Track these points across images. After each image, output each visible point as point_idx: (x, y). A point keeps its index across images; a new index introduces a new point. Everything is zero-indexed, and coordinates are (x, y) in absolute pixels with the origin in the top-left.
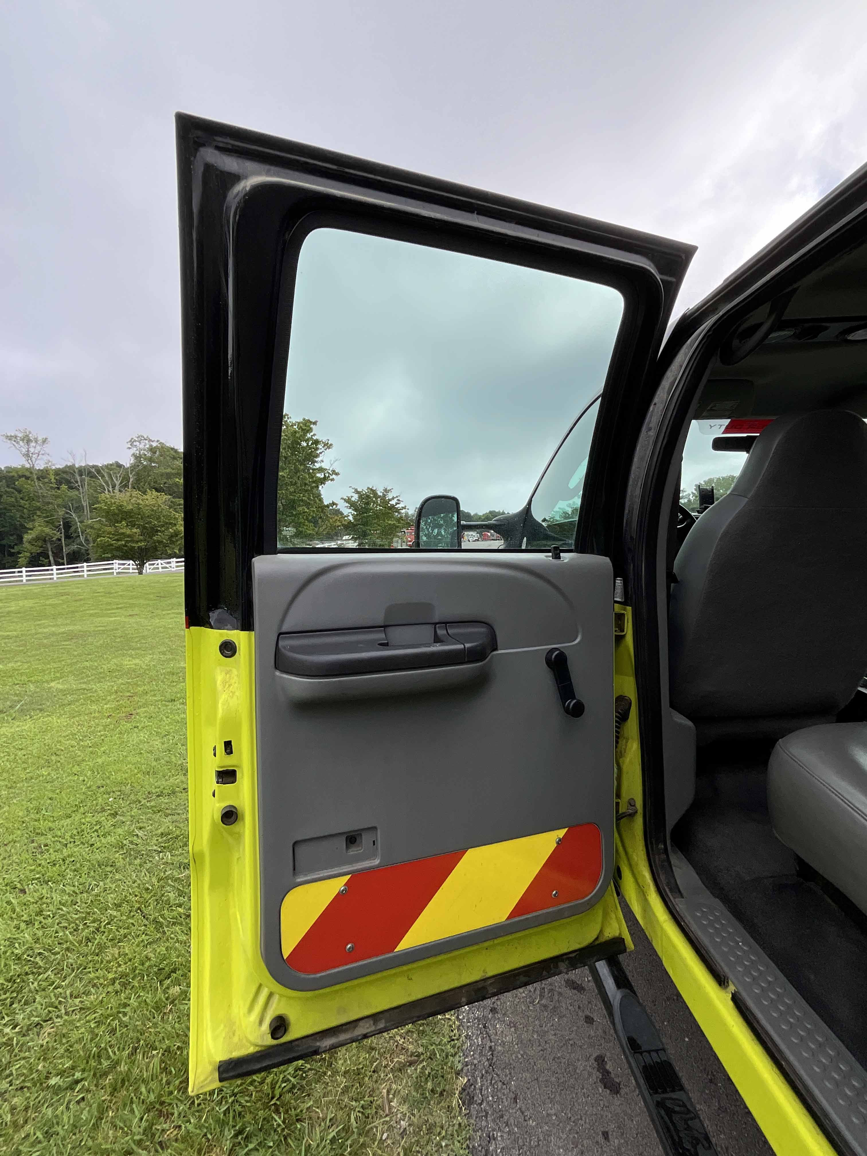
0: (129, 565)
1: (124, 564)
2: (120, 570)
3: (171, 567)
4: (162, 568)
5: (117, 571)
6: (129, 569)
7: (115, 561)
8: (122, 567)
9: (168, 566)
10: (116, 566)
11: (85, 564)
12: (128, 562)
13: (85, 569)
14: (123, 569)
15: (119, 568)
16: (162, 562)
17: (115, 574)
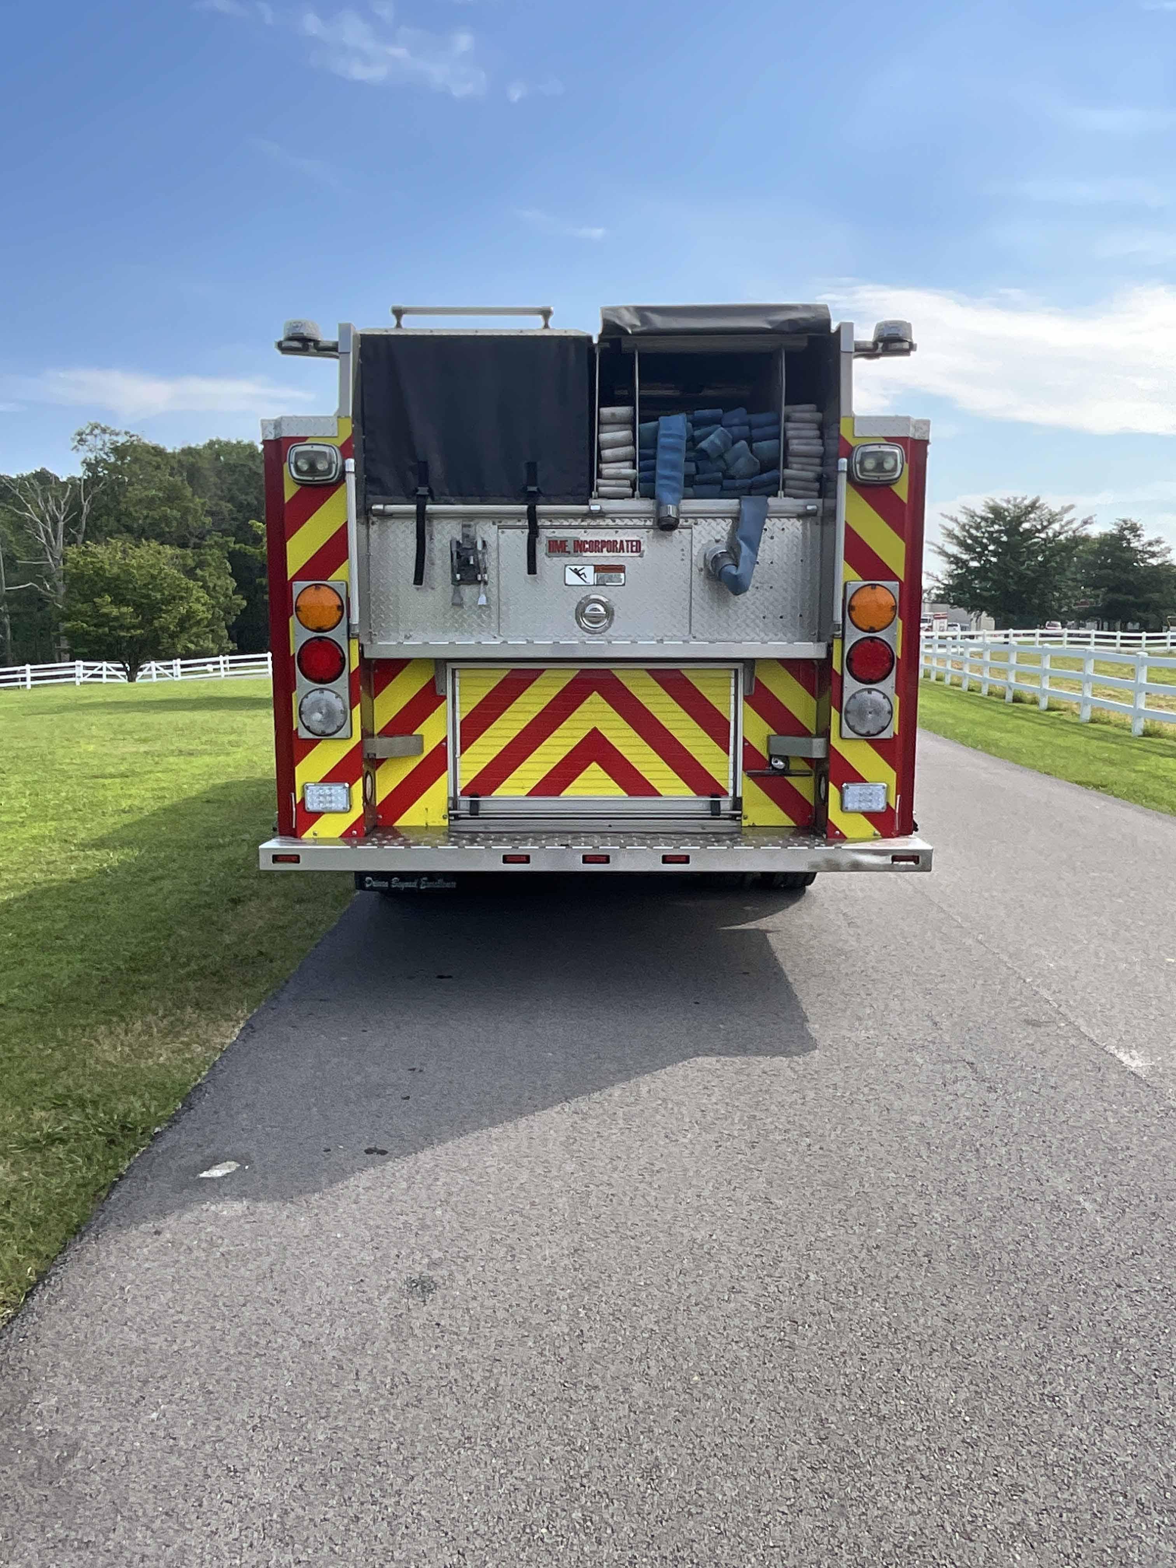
0: (101, 669)
1: (93, 668)
2: (86, 679)
3: (172, 674)
4: (158, 675)
5: (83, 679)
6: (100, 676)
7: (78, 662)
8: (90, 672)
9: (167, 672)
10: (79, 671)
11: (28, 667)
12: (99, 665)
13: (29, 675)
14: (93, 676)
15: (84, 675)
16: (158, 665)
17: (78, 684)
